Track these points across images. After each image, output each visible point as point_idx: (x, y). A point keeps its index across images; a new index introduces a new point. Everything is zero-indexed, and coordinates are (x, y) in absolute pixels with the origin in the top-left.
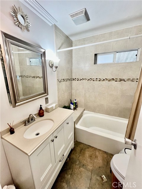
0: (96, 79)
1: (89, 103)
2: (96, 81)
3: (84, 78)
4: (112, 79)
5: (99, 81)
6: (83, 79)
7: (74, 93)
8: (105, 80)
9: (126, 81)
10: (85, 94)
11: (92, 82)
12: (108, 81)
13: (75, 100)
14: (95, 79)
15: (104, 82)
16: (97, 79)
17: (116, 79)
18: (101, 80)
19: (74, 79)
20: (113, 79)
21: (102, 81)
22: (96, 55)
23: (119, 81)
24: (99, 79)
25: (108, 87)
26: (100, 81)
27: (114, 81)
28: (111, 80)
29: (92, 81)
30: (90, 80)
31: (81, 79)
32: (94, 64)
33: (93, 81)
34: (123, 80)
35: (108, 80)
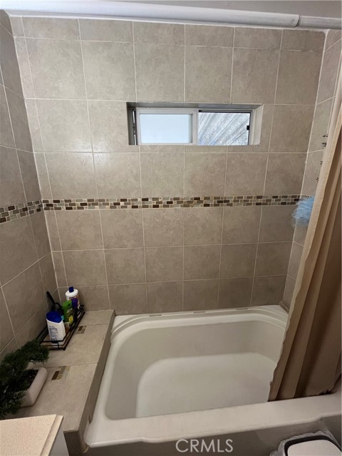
0: (144, 200)
1: (127, 286)
2: (144, 207)
3: (96, 198)
4: (196, 199)
5: (154, 206)
6: (92, 203)
7: (58, 261)
8: (175, 202)
9: (231, 205)
10: (108, 258)
11: (131, 213)
12: (185, 206)
13: (71, 290)
14: (140, 200)
15: (170, 210)
16: (147, 200)
17: (205, 198)
18: (161, 203)
19: (51, 202)
20: (198, 199)
21: (164, 206)
22: (131, 108)
23: (215, 205)
24: (154, 199)
25: (185, 226)
26: (158, 206)
27: (200, 207)
28: (192, 202)
29: (130, 206)
30: (122, 204)
31: (85, 200)
32: (130, 144)
33: (133, 207)
34: (225, 201)
35: (181, 202)
